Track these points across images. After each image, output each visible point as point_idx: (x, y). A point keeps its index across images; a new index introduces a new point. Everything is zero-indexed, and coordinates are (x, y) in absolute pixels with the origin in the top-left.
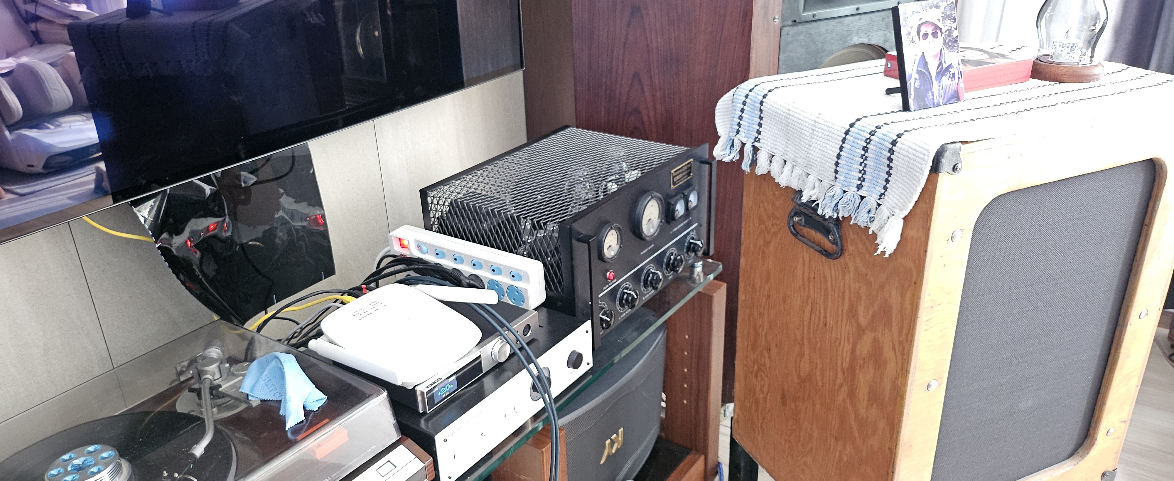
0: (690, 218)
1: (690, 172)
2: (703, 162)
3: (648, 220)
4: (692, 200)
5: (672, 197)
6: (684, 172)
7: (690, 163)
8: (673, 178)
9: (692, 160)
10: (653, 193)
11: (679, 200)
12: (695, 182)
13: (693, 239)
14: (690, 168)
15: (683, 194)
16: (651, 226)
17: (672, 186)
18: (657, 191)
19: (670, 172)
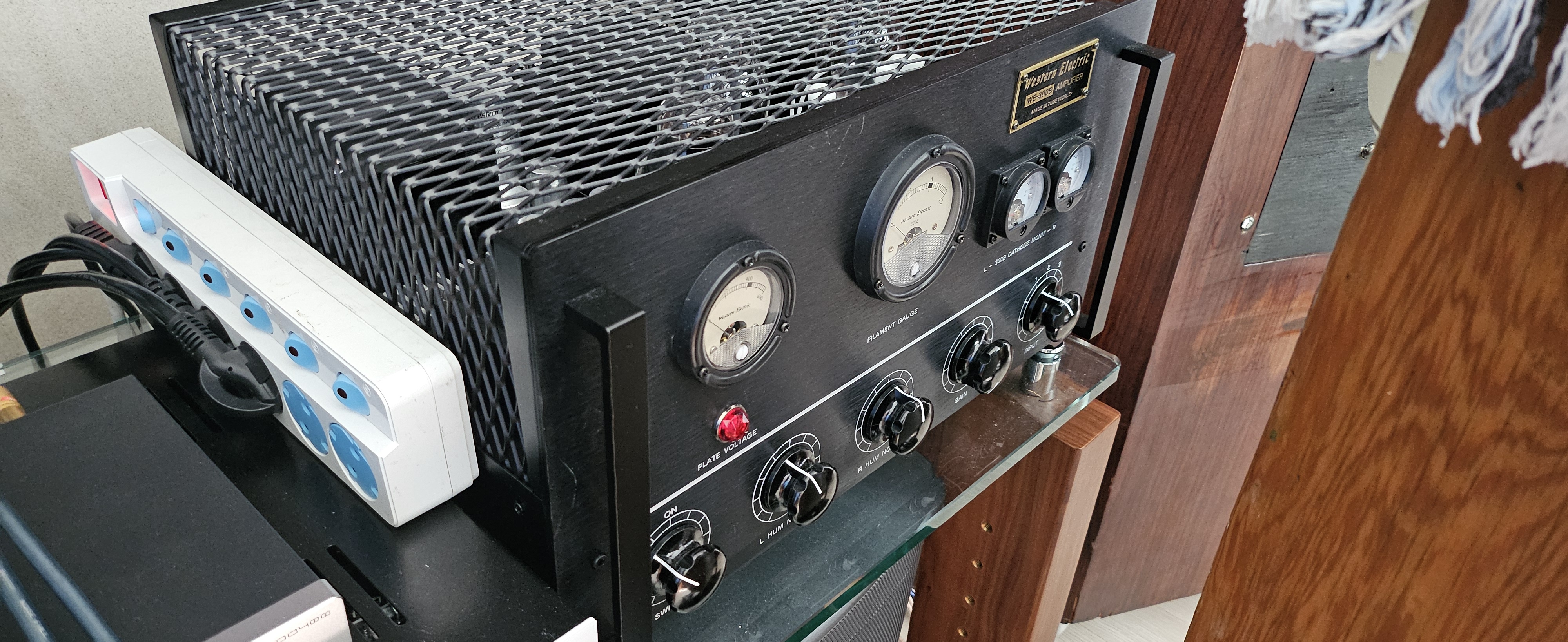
0: (1054, 227)
1: (1083, 83)
2: (1129, 55)
3: (906, 231)
4: (1072, 174)
5: (1006, 157)
6: (1064, 77)
7: (1089, 50)
8: (1024, 94)
9: (1096, 41)
10: (941, 143)
11: (1031, 170)
12: (1091, 121)
13: (1052, 287)
14: (1085, 69)
15: (1047, 150)
16: (914, 254)
17: (1014, 122)
18: (955, 138)
19: (1017, 74)
